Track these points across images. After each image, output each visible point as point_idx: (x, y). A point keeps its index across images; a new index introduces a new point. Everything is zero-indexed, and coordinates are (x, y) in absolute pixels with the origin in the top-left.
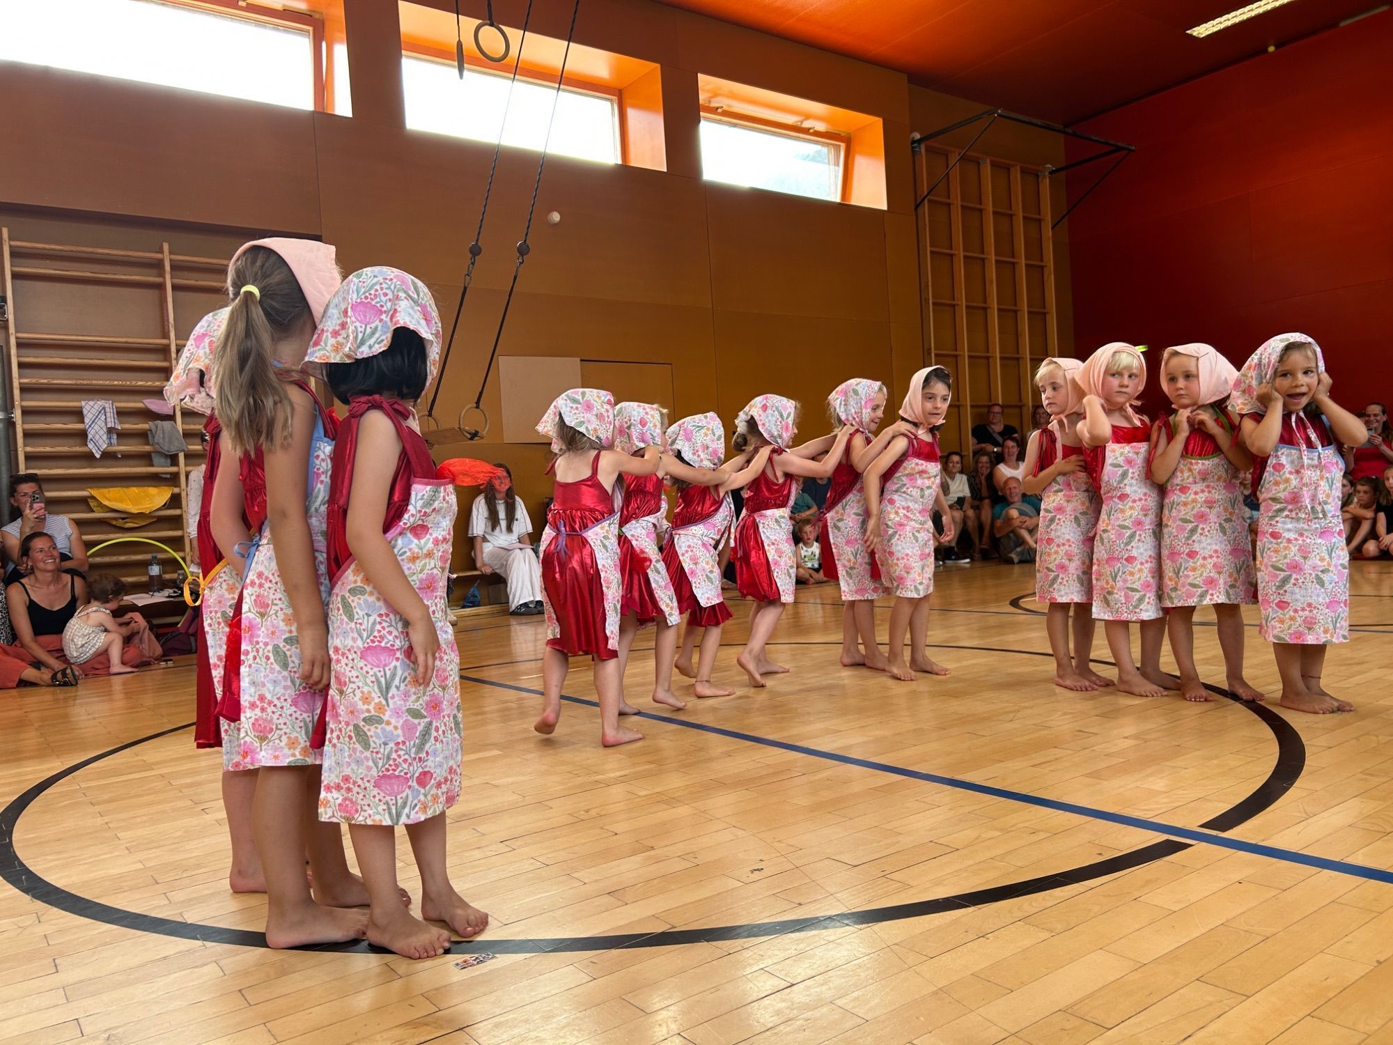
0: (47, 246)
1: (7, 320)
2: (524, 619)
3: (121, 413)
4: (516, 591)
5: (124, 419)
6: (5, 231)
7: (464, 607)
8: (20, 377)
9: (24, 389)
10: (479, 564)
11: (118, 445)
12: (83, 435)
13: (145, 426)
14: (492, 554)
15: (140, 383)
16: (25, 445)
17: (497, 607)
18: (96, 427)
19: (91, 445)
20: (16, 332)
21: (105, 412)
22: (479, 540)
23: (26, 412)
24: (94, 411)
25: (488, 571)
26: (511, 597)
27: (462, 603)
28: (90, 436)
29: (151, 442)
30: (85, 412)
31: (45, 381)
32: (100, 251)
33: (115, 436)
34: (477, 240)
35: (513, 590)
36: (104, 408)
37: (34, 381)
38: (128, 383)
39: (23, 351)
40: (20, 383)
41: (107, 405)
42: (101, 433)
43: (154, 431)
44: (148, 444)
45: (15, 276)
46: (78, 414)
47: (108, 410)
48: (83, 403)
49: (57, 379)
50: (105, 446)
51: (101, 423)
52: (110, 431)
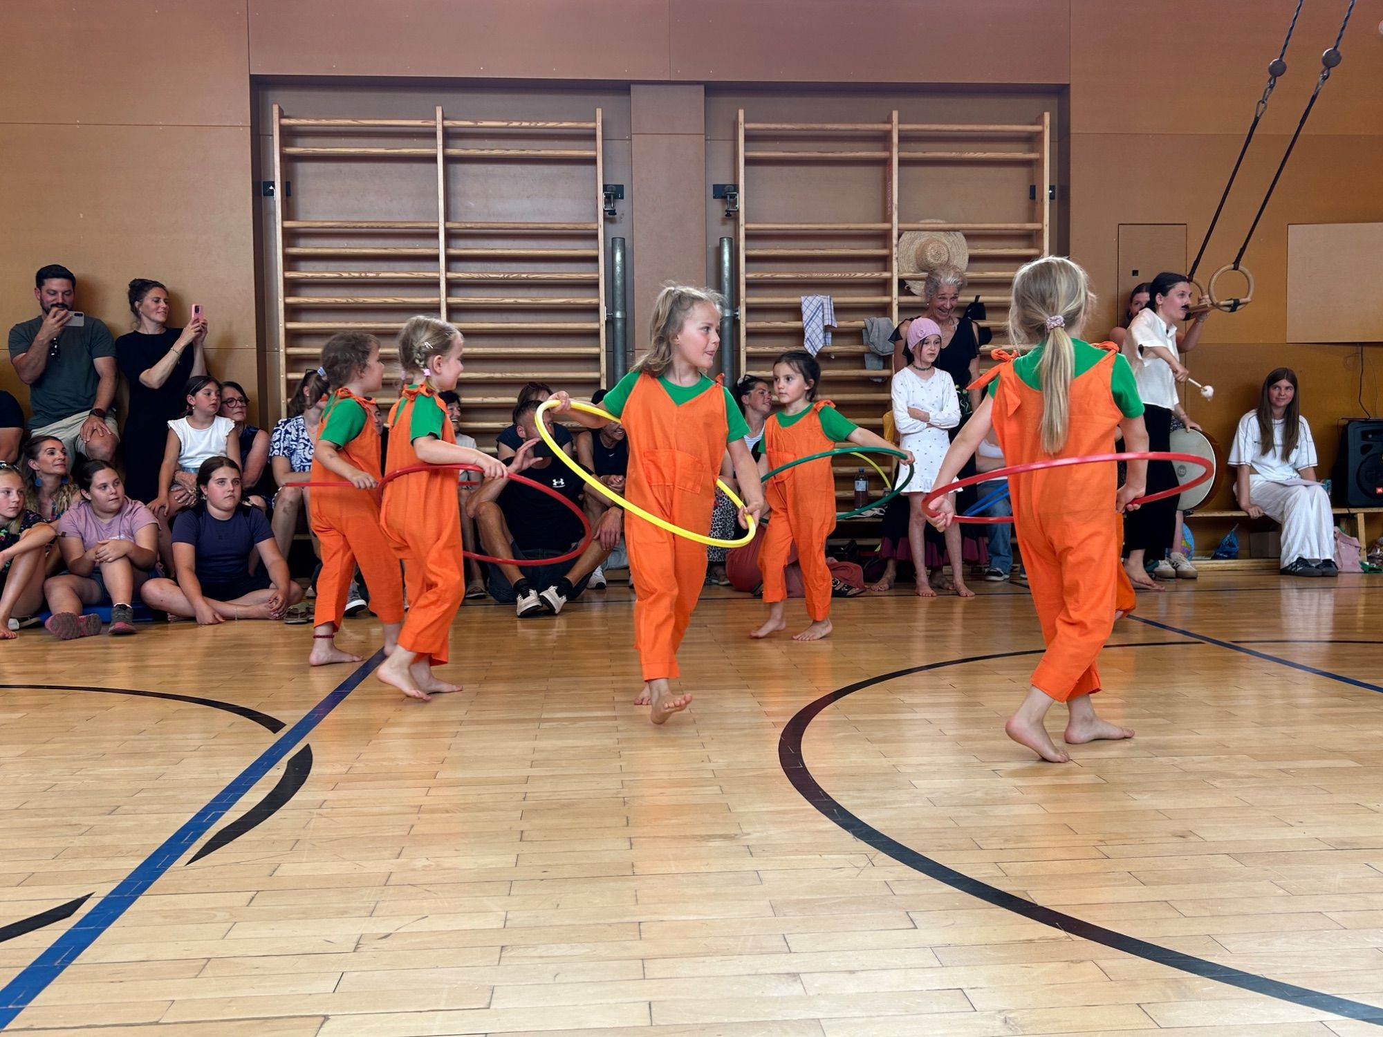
0: (779, 126)
1: (738, 211)
2: (1301, 582)
3: (839, 310)
4: (1293, 542)
5: (840, 316)
6: (741, 113)
7: (1215, 557)
8: (747, 271)
9: (750, 285)
10: (1244, 503)
11: (833, 345)
12: (799, 334)
13: (861, 324)
14: (1264, 491)
15: (859, 275)
16: (747, 345)
17: (1262, 562)
18: (814, 325)
19: (807, 346)
20: (746, 223)
21: (823, 308)
22: (1246, 470)
23: (750, 310)
24: (812, 307)
25: (1254, 513)
26: (1284, 549)
27: (1213, 552)
28: (807, 335)
29: (865, 341)
30: (804, 308)
31: (769, 275)
32: (829, 126)
33: (830, 335)
34: (1282, 55)
35: (1289, 540)
36: (822, 304)
37: (759, 275)
38: (847, 275)
39: (752, 243)
40: (746, 279)
41: (825, 301)
42: (818, 331)
43: (869, 329)
44: (862, 344)
45: (749, 162)
46: (796, 311)
47: (826, 306)
48: (803, 298)
49: (780, 273)
50: (820, 346)
51: (818, 320)
52: (827, 329)
